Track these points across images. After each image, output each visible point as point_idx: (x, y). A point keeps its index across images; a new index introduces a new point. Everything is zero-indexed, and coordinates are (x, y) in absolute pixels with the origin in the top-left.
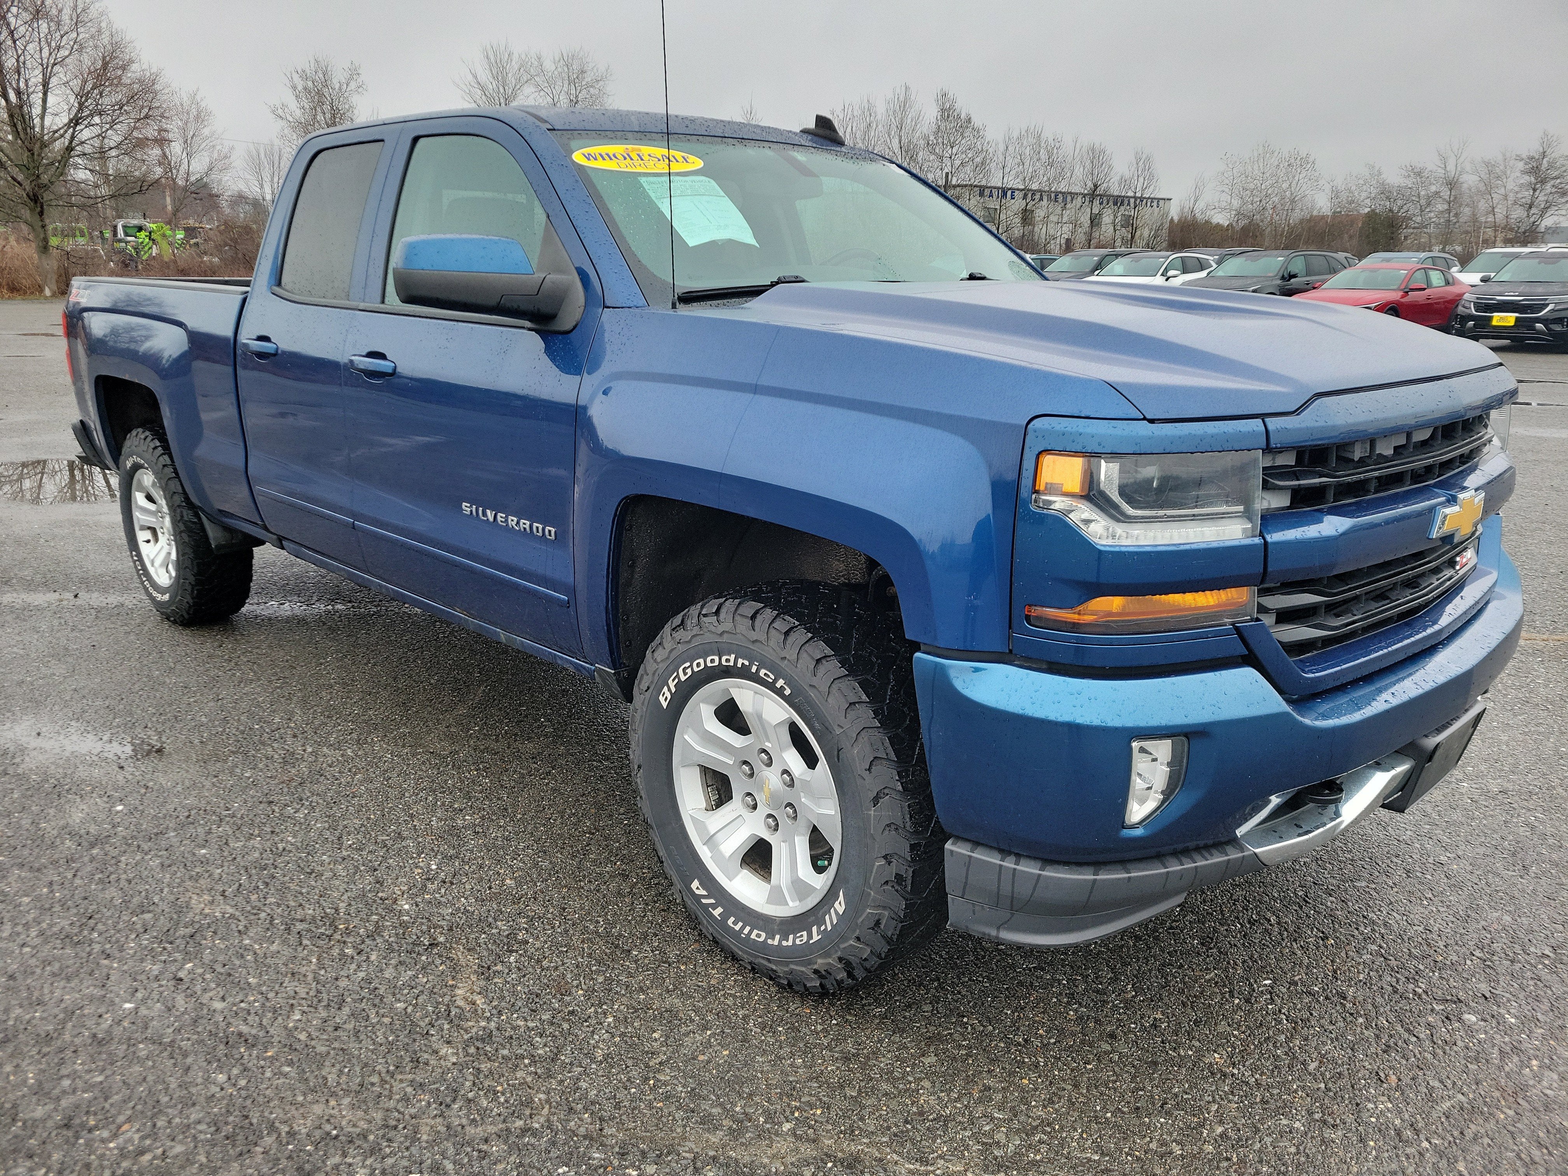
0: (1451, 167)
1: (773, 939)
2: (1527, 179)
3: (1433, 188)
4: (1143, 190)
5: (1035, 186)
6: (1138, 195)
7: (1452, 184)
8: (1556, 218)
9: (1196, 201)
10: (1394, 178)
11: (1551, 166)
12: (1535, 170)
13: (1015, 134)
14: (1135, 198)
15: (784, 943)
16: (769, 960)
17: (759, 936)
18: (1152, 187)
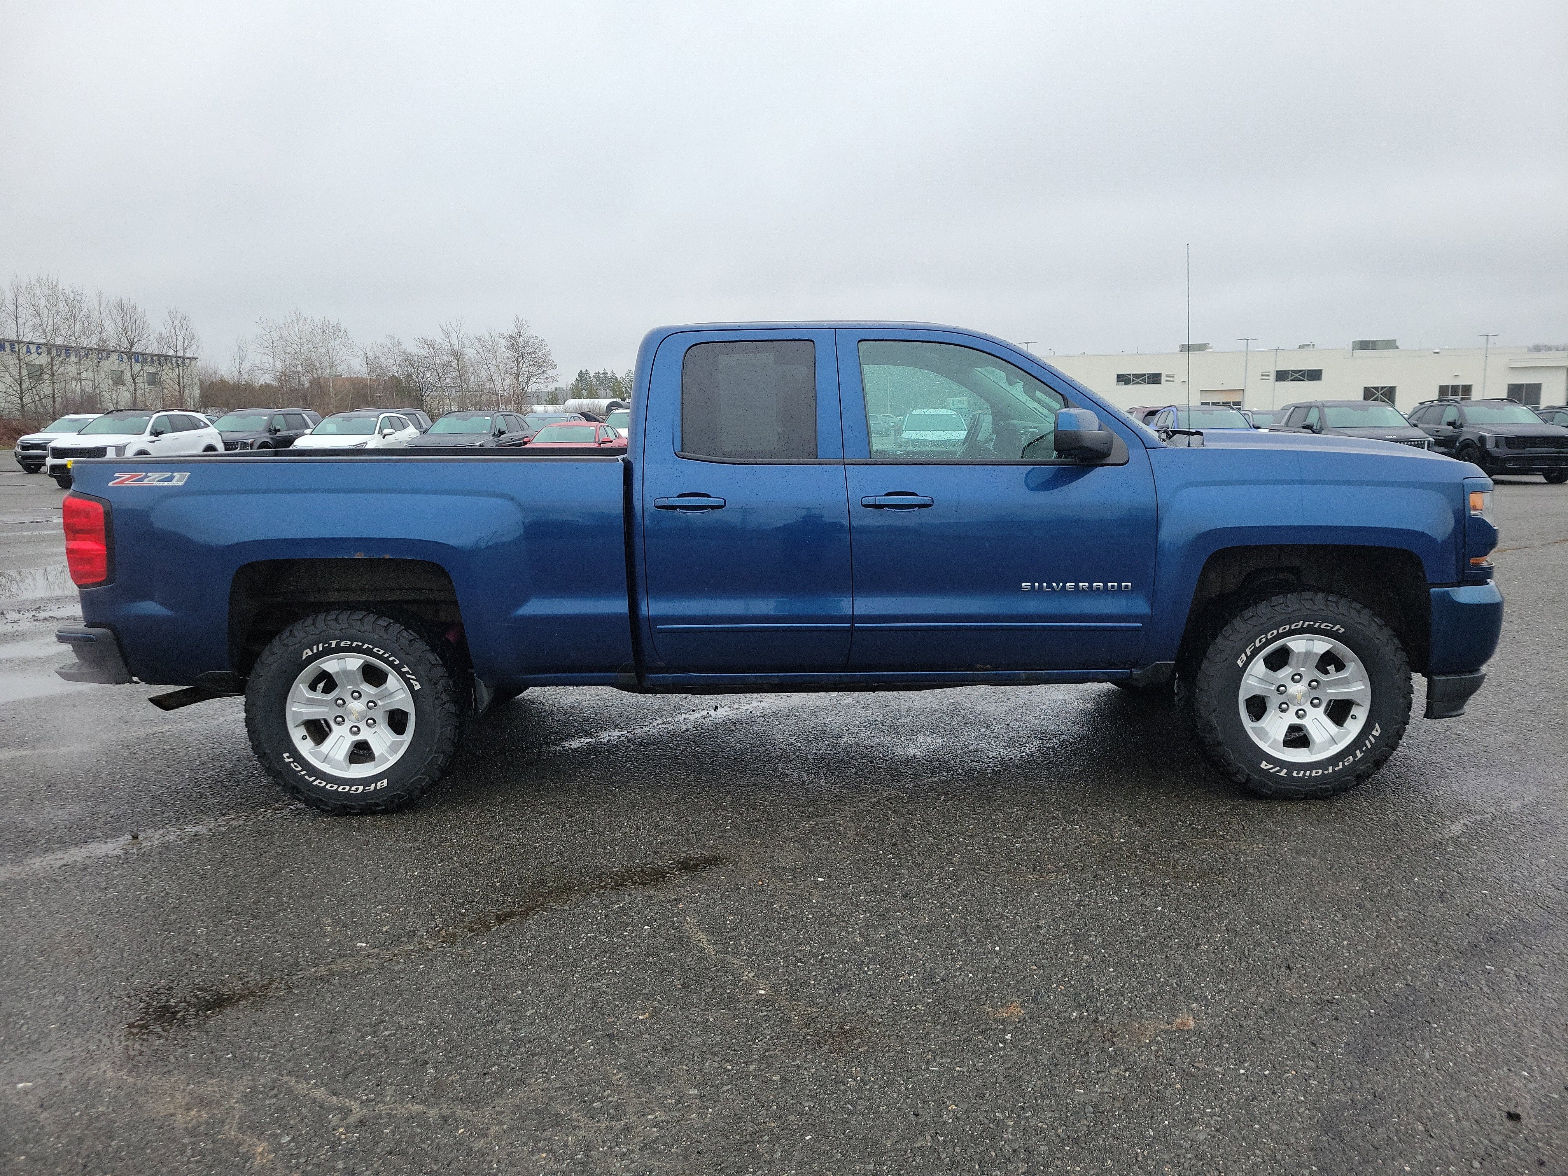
0: (454, 341)
1: (1328, 770)
2: (510, 353)
3: (445, 358)
4: (185, 349)
5: (59, 341)
6: (180, 354)
7: (457, 355)
8: (538, 385)
9: (241, 362)
10: (412, 348)
11: (526, 344)
12: (514, 346)
13: (24, 283)
14: (177, 357)
15: (1336, 769)
16: (1325, 784)
17: (1317, 773)
18: (194, 346)
